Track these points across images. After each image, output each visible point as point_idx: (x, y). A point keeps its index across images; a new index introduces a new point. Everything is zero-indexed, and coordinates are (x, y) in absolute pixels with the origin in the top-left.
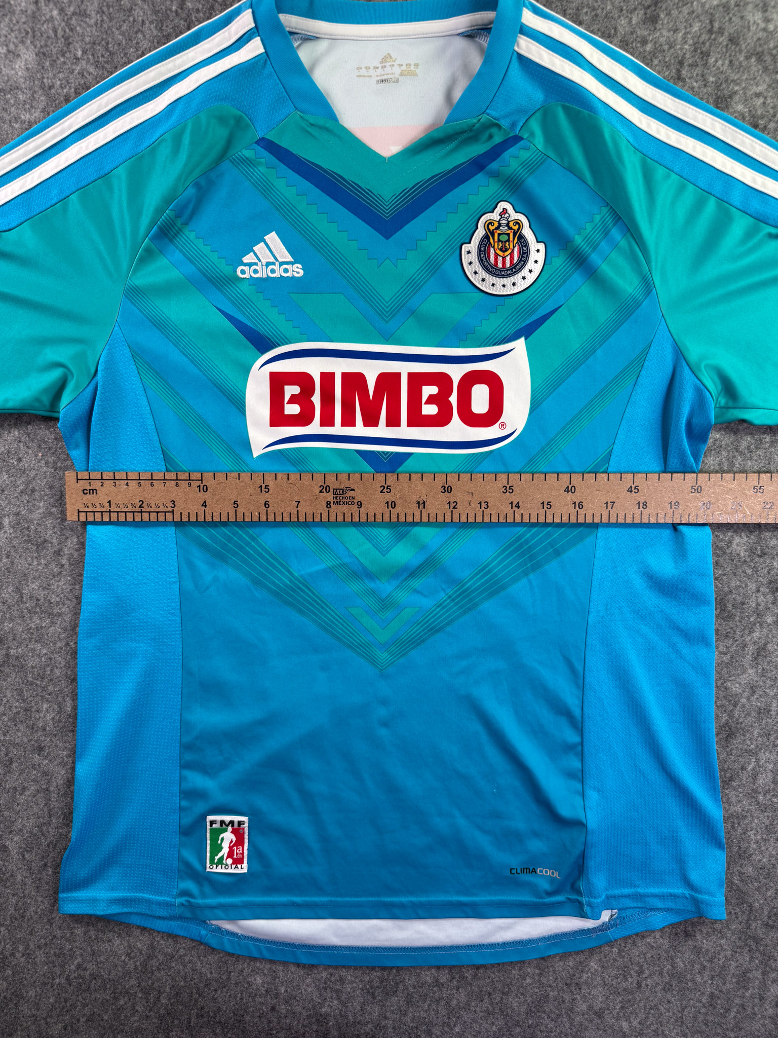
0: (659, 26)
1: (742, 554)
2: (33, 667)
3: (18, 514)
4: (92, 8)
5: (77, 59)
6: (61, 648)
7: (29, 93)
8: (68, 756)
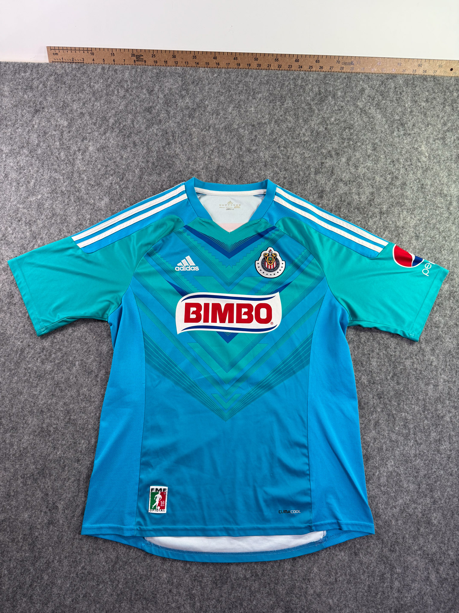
0: (323, 199)
1: (366, 383)
2: (80, 424)
3: (82, 360)
4: (130, 186)
5: (124, 201)
6: (93, 416)
7: (105, 211)
8: (90, 464)
